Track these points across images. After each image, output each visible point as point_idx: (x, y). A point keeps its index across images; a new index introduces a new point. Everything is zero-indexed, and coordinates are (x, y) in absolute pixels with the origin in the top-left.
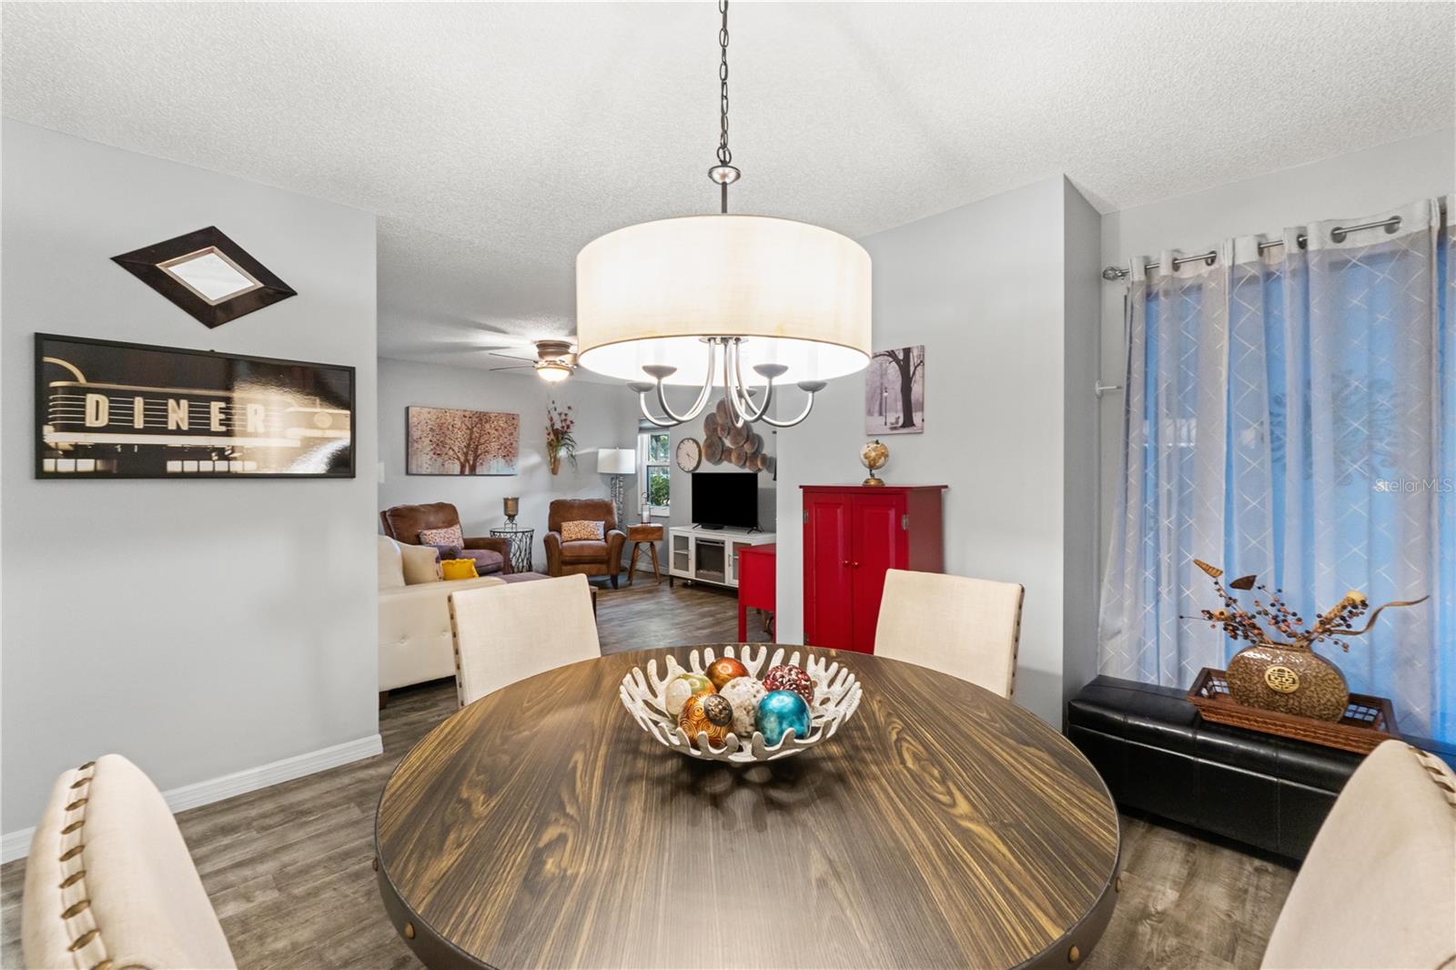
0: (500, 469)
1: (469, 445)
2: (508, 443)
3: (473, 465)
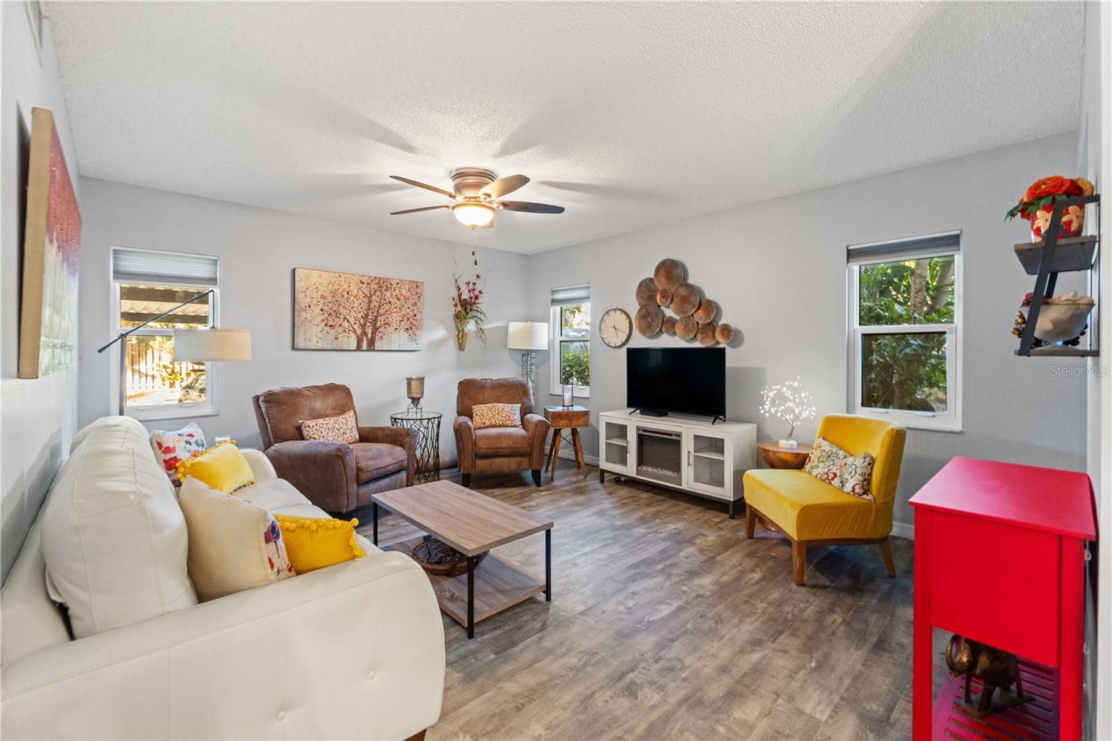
0: (402, 344)
1: (367, 315)
2: (411, 314)
3: (371, 340)
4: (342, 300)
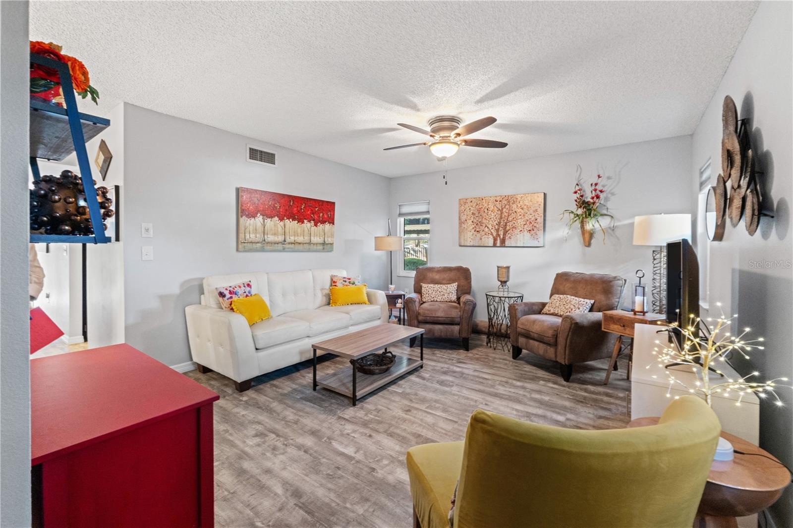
0: (526, 242)
1: (500, 223)
2: (533, 219)
3: (503, 239)
4: (484, 215)
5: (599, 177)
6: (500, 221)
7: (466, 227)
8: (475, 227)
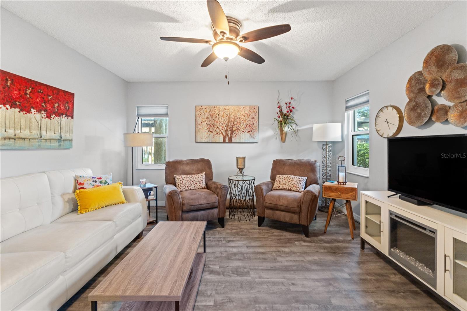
0: (246, 139)
1: (228, 125)
2: (251, 123)
3: (230, 137)
4: (216, 119)
5: (292, 98)
6: (228, 124)
7: (201, 128)
8: (209, 128)
